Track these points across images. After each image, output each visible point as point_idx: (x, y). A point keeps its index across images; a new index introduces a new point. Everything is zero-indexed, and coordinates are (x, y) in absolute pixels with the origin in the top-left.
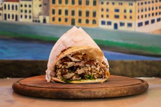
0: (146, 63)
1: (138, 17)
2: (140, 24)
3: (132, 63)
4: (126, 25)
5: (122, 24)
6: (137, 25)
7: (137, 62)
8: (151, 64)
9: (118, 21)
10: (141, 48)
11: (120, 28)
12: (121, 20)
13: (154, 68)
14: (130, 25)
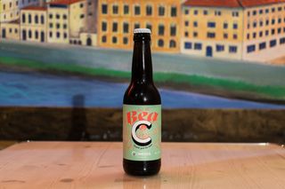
0: (260, 114)
1: (248, 37)
2: (251, 49)
3: (237, 113)
4: (227, 49)
5: (220, 48)
6: (245, 50)
7: (245, 112)
8: (269, 115)
9: (212, 43)
10: (254, 89)
11: (216, 54)
12: (219, 40)
13: (273, 123)
14: (233, 49)
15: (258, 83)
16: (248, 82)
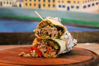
0: (89, 33)
1: (83, 2)
2: (85, 7)
3: (80, 33)
4: (75, 7)
5: (72, 7)
6: (82, 7)
7: (83, 32)
8: (92, 33)
9: (69, 5)
10: (85, 23)
11: (71, 10)
12: (72, 4)
13: (94, 36)
14: (78, 7)
15: (88, 20)
16: (84, 20)
